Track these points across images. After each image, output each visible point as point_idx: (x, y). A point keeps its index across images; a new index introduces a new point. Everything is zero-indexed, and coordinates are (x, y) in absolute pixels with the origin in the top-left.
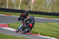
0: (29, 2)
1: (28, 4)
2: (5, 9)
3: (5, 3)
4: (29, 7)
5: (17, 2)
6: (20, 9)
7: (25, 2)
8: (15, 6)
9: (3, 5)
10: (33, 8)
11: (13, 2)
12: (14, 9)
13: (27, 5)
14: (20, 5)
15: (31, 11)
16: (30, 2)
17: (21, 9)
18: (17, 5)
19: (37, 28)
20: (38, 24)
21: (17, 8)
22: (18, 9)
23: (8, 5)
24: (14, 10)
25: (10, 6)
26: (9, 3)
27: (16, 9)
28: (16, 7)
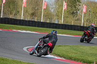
0: (78, 12)
1: (77, 15)
2: (39, 22)
3: (39, 13)
4: (78, 20)
5: (58, 12)
6: (62, 23)
7: (72, 12)
8: (55, 18)
9: (36, 16)
10: (84, 21)
11: (52, 11)
12: (53, 22)
13: (74, 16)
14: (63, 16)
15: (81, 27)
16: (80, 11)
17: (65, 24)
18: (58, 16)
19: (91, 53)
20: (92, 47)
21: (58, 21)
22: (60, 23)
23: (43, 16)
24: (54, 24)
25: (47, 18)
26: (46, 13)
27: (56, 22)
28: (56, 20)
